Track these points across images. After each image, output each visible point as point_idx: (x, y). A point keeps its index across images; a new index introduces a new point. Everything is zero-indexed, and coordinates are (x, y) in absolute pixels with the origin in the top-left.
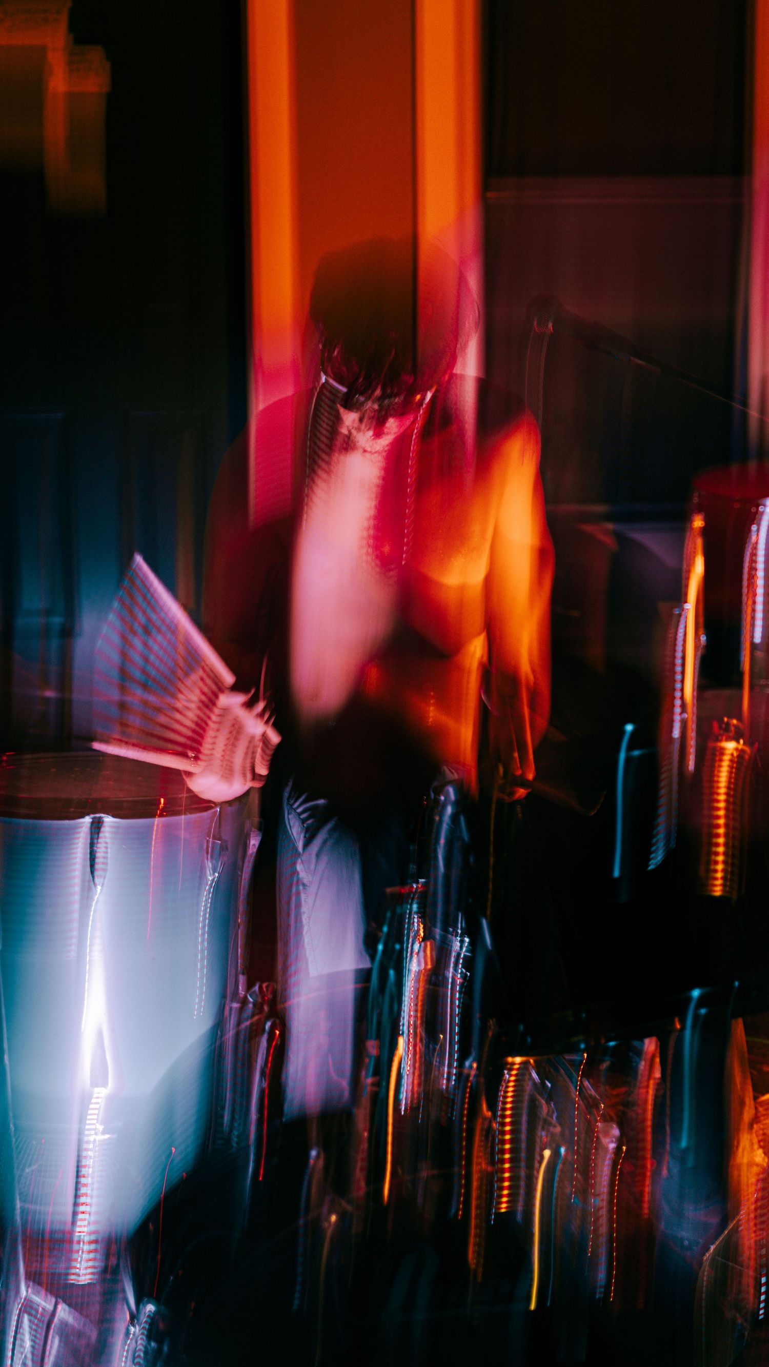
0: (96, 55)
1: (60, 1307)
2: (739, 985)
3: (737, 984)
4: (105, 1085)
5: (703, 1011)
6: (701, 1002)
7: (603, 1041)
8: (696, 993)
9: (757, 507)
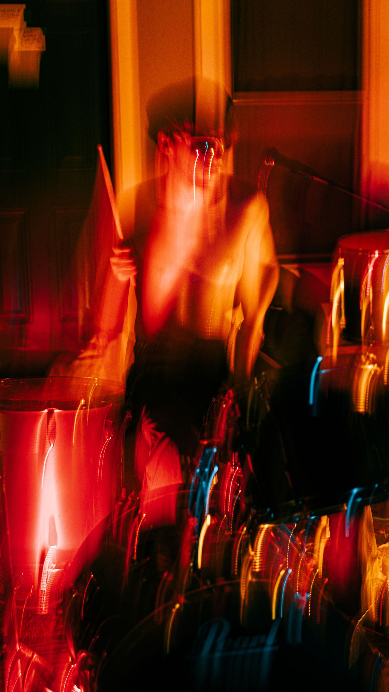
0: (38, 32)
1: (35, 656)
2: (378, 486)
3: (376, 485)
4: (56, 544)
5: (359, 500)
6: (357, 495)
7: (308, 516)
8: (355, 491)
9: (371, 255)
